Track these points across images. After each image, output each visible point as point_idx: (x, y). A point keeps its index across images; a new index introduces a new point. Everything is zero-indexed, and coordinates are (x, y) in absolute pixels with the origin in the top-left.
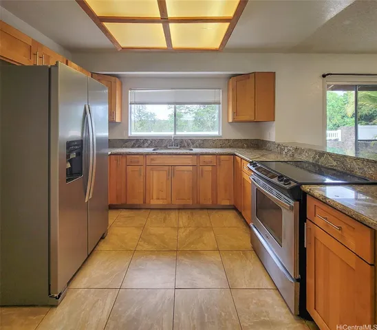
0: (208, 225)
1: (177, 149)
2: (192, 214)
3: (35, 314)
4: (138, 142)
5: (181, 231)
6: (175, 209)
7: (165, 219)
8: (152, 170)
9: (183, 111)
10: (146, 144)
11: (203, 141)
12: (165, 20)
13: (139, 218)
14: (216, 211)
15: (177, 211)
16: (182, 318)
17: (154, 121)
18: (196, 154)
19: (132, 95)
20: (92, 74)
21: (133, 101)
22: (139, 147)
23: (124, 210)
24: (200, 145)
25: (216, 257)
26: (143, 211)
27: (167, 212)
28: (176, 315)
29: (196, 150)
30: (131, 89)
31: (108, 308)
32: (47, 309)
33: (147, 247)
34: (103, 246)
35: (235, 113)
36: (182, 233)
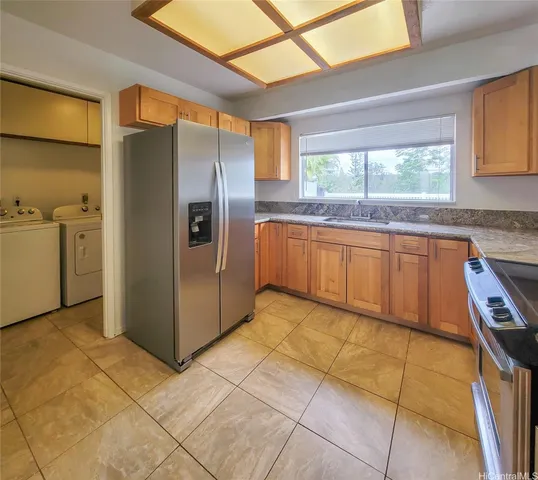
0: (399, 356)
1: (366, 221)
2: (378, 329)
3: (164, 371)
4: (310, 208)
5: (347, 348)
6: (354, 313)
7: (332, 323)
8: (319, 247)
9: (425, 158)
10: (321, 211)
11: (416, 209)
12: (290, 33)
13: (299, 310)
14: (426, 337)
15: (356, 318)
16: (288, 467)
17: (382, 177)
18: (389, 232)
19: (304, 143)
20: (251, 122)
21: (304, 150)
22: (312, 214)
23: (286, 296)
24: (408, 217)
25: (387, 413)
26: (308, 302)
27: (340, 313)
28: (282, 457)
29: (394, 225)
30: (301, 135)
31: (217, 400)
32: (172, 371)
33: (290, 352)
34: (244, 330)
35: (483, 158)
36: (347, 353)
